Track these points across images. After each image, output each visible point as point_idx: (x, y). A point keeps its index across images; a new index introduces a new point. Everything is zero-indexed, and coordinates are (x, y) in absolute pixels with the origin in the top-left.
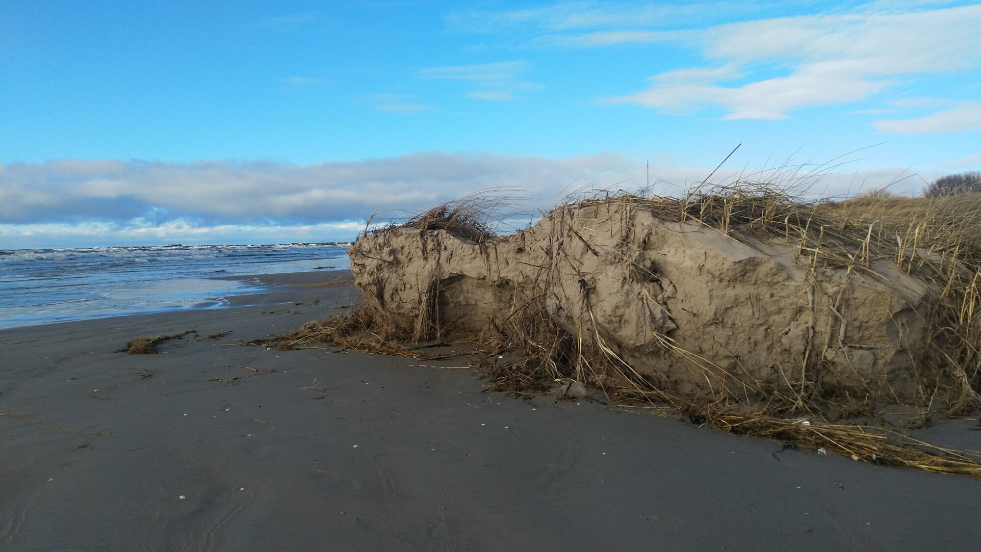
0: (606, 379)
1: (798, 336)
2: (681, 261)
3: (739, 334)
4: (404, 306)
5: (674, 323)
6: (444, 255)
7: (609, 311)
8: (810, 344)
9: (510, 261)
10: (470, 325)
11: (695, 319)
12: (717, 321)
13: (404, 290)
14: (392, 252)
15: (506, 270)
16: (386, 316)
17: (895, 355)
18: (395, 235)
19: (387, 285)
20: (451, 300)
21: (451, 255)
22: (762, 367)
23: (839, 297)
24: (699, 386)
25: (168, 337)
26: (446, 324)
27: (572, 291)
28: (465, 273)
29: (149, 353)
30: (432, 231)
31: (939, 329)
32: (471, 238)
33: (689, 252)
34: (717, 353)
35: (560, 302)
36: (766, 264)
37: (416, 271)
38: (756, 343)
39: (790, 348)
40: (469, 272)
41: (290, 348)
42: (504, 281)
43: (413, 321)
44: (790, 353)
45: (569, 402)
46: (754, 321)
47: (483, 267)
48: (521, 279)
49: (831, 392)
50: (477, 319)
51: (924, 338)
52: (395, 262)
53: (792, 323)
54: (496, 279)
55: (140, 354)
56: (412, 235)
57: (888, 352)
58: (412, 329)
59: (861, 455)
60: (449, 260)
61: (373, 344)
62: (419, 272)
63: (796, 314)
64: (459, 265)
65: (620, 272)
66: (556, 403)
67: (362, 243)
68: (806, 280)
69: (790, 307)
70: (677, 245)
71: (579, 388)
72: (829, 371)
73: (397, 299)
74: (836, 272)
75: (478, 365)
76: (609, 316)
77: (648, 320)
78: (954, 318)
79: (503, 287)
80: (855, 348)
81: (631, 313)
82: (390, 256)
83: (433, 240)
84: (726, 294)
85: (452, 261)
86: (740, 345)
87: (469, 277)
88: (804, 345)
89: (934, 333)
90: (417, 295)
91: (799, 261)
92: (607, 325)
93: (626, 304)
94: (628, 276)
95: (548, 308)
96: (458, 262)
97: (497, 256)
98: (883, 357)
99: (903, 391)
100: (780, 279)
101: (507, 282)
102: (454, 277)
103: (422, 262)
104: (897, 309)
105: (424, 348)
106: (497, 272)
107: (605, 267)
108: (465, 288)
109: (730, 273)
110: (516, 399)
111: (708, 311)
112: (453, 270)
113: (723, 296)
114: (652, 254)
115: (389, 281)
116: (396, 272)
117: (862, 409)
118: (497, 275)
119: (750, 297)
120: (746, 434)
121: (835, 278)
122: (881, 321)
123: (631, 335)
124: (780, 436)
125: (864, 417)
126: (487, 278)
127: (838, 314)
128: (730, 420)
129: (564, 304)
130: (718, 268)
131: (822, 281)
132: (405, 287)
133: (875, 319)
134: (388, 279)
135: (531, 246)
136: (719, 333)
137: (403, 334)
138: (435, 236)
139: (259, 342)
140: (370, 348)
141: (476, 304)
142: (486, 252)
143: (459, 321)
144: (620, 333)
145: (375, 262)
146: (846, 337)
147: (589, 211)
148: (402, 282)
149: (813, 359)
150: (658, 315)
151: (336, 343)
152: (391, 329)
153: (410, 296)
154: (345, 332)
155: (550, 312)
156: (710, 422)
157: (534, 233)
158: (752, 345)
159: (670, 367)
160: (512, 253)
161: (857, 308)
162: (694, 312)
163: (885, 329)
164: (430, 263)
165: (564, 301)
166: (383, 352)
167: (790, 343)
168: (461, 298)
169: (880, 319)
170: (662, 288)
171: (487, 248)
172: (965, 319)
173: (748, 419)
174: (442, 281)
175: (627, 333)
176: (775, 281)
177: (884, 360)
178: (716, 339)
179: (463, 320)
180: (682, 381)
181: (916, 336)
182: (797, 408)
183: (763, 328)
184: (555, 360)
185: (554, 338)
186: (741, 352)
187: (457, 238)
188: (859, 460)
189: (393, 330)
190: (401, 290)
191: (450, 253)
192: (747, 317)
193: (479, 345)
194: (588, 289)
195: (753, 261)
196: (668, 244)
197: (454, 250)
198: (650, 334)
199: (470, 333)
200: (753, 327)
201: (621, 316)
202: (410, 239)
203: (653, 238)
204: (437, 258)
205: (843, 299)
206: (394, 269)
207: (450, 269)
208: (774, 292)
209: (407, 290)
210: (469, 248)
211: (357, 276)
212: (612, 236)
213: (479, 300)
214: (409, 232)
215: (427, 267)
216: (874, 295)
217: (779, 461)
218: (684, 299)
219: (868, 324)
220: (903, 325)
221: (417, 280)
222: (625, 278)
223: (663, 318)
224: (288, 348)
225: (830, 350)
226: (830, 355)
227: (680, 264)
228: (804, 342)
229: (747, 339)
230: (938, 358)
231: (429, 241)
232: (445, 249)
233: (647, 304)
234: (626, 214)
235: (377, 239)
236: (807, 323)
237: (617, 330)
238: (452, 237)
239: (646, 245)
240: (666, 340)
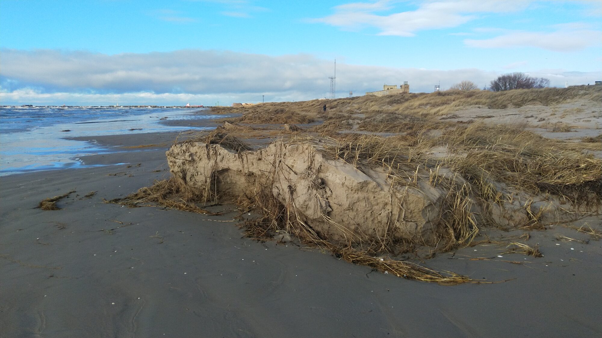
0: (300, 233)
1: (384, 216)
2: (335, 180)
3: (359, 214)
4: (198, 183)
5: (331, 208)
6: (219, 158)
7: (302, 203)
8: (390, 219)
9: (254, 164)
10: (232, 193)
11: (340, 207)
12: (350, 208)
13: (197, 175)
14: (191, 155)
15: (252, 168)
16: (187, 188)
17: (425, 223)
18: (192, 145)
19: (188, 172)
20: (222, 181)
21: (223, 158)
22: (369, 229)
23: (402, 199)
24: (342, 237)
25: (61, 197)
26: (220, 193)
27: (284, 186)
28: (230, 168)
29: (55, 210)
30: (213, 145)
31: (445, 211)
32: (233, 148)
33: (338, 176)
34: (350, 222)
35: (279, 191)
36: (372, 184)
37: (204, 165)
38: (367, 218)
39: (381, 221)
40: (233, 168)
41: (135, 206)
42: (251, 173)
43: (202, 192)
44: (381, 223)
45: (283, 245)
46: (366, 209)
47: (240, 165)
48: (260, 173)
49: (397, 241)
50: (236, 190)
51: (439, 215)
52: (192, 161)
53: (382, 210)
54: (247, 172)
55: (49, 210)
56: (202, 147)
57: (422, 222)
58: (202, 196)
59: (400, 274)
60: (221, 161)
61: (182, 205)
62: (205, 166)
63: (385, 205)
64: (227, 164)
65: (307, 183)
66: (276, 245)
67: (174, 149)
68: (389, 191)
69: (382, 202)
70: (333, 172)
71: (288, 237)
72: (397, 231)
73: (193, 180)
74: (402, 188)
75: (238, 220)
76: (302, 205)
77: (319, 208)
78: (452, 206)
79: (250, 176)
80: (409, 222)
81: (312, 204)
82: (189, 157)
83: (213, 150)
84: (354, 196)
85: (223, 161)
86: (360, 219)
87: (233, 170)
88: (387, 220)
89: (442, 213)
90: (204, 178)
91: (387, 181)
92: (301, 209)
93: (309, 199)
94: (310, 186)
95: (273, 193)
96: (227, 162)
97: (247, 160)
98: (420, 225)
99: (429, 239)
100: (378, 190)
101: (253, 174)
102: (224, 169)
103: (207, 161)
104: (426, 205)
105: (208, 206)
106: (247, 169)
107: (300, 180)
108: (230, 175)
109: (356, 188)
110: (258, 242)
111: (346, 204)
112: (224, 166)
113: (353, 197)
114: (322, 175)
115: (189, 170)
116: (193, 166)
117: (409, 249)
118: (247, 170)
119: (365, 198)
120: (358, 263)
121: (401, 191)
122: (420, 210)
123: (311, 214)
124: (371, 265)
125: (409, 253)
126: (242, 171)
127: (401, 207)
128: (352, 257)
129: (281, 192)
130: (350, 185)
131: (395, 192)
132: (197, 174)
133: (417, 209)
134: (188, 169)
135: (265, 158)
136: (351, 213)
137: (197, 198)
138: (214, 148)
139: (116, 201)
140: (180, 207)
141: (236, 183)
142: (241, 158)
143: (227, 191)
144: (307, 213)
145: (181, 161)
146: (405, 216)
147: (294, 147)
148: (196, 171)
149: (391, 226)
150: (324, 205)
151: (161, 203)
152: (190, 196)
153: (200, 179)
154: (165, 197)
155: (275, 195)
156: (344, 257)
157: (266, 151)
158: (365, 219)
159: (329, 228)
160: (255, 159)
161: (410, 204)
162: (340, 204)
163: (421, 213)
164: (211, 162)
165: (281, 191)
166: (187, 209)
167: (381, 219)
168: (228, 180)
169: (419, 209)
170: (326, 192)
171: (242, 155)
172: (456, 207)
173: (360, 257)
174: (218, 171)
175: (310, 213)
176: (376, 191)
177: (420, 226)
178: (349, 216)
179: (229, 190)
180: (334, 234)
181: (435, 215)
182: (382, 249)
183: (370, 212)
184: (277, 220)
185: (276, 209)
186: (360, 222)
187: (227, 149)
188: (400, 277)
189: (191, 196)
190: (196, 175)
191: (222, 157)
192: (363, 206)
193: (238, 205)
194: (292, 190)
195: (366, 182)
196: (329, 171)
197: (225, 155)
198: (319, 214)
199: (233, 198)
200: (365, 211)
201: (307, 205)
202: (201, 148)
203: (322, 168)
204: (215, 159)
205: (404, 200)
206: (192, 164)
207: (222, 165)
208: (375, 196)
209: (199, 175)
210: (232, 155)
211: (171, 167)
212: (304, 162)
213: (237, 181)
214: (200, 145)
215: (210, 164)
216: (417, 199)
217: (368, 278)
218: (335, 198)
219: (414, 211)
220: (429, 211)
221: (204, 170)
222: (309, 187)
223: (326, 206)
224: (134, 206)
225: (398, 223)
226: (398, 224)
227: (334, 181)
228: (387, 219)
229: (363, 216)
230: (444, 224)
231: (211, 150)
232: (220, 154)
233: (319, 200)
234: (311, 155)
235: (182, 147)
236: (389, 210)
237: (305, 211)
238: (223, 149)
239: (319, 171)
240: (326, 217)
